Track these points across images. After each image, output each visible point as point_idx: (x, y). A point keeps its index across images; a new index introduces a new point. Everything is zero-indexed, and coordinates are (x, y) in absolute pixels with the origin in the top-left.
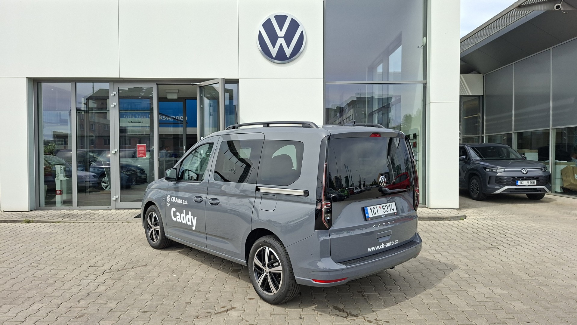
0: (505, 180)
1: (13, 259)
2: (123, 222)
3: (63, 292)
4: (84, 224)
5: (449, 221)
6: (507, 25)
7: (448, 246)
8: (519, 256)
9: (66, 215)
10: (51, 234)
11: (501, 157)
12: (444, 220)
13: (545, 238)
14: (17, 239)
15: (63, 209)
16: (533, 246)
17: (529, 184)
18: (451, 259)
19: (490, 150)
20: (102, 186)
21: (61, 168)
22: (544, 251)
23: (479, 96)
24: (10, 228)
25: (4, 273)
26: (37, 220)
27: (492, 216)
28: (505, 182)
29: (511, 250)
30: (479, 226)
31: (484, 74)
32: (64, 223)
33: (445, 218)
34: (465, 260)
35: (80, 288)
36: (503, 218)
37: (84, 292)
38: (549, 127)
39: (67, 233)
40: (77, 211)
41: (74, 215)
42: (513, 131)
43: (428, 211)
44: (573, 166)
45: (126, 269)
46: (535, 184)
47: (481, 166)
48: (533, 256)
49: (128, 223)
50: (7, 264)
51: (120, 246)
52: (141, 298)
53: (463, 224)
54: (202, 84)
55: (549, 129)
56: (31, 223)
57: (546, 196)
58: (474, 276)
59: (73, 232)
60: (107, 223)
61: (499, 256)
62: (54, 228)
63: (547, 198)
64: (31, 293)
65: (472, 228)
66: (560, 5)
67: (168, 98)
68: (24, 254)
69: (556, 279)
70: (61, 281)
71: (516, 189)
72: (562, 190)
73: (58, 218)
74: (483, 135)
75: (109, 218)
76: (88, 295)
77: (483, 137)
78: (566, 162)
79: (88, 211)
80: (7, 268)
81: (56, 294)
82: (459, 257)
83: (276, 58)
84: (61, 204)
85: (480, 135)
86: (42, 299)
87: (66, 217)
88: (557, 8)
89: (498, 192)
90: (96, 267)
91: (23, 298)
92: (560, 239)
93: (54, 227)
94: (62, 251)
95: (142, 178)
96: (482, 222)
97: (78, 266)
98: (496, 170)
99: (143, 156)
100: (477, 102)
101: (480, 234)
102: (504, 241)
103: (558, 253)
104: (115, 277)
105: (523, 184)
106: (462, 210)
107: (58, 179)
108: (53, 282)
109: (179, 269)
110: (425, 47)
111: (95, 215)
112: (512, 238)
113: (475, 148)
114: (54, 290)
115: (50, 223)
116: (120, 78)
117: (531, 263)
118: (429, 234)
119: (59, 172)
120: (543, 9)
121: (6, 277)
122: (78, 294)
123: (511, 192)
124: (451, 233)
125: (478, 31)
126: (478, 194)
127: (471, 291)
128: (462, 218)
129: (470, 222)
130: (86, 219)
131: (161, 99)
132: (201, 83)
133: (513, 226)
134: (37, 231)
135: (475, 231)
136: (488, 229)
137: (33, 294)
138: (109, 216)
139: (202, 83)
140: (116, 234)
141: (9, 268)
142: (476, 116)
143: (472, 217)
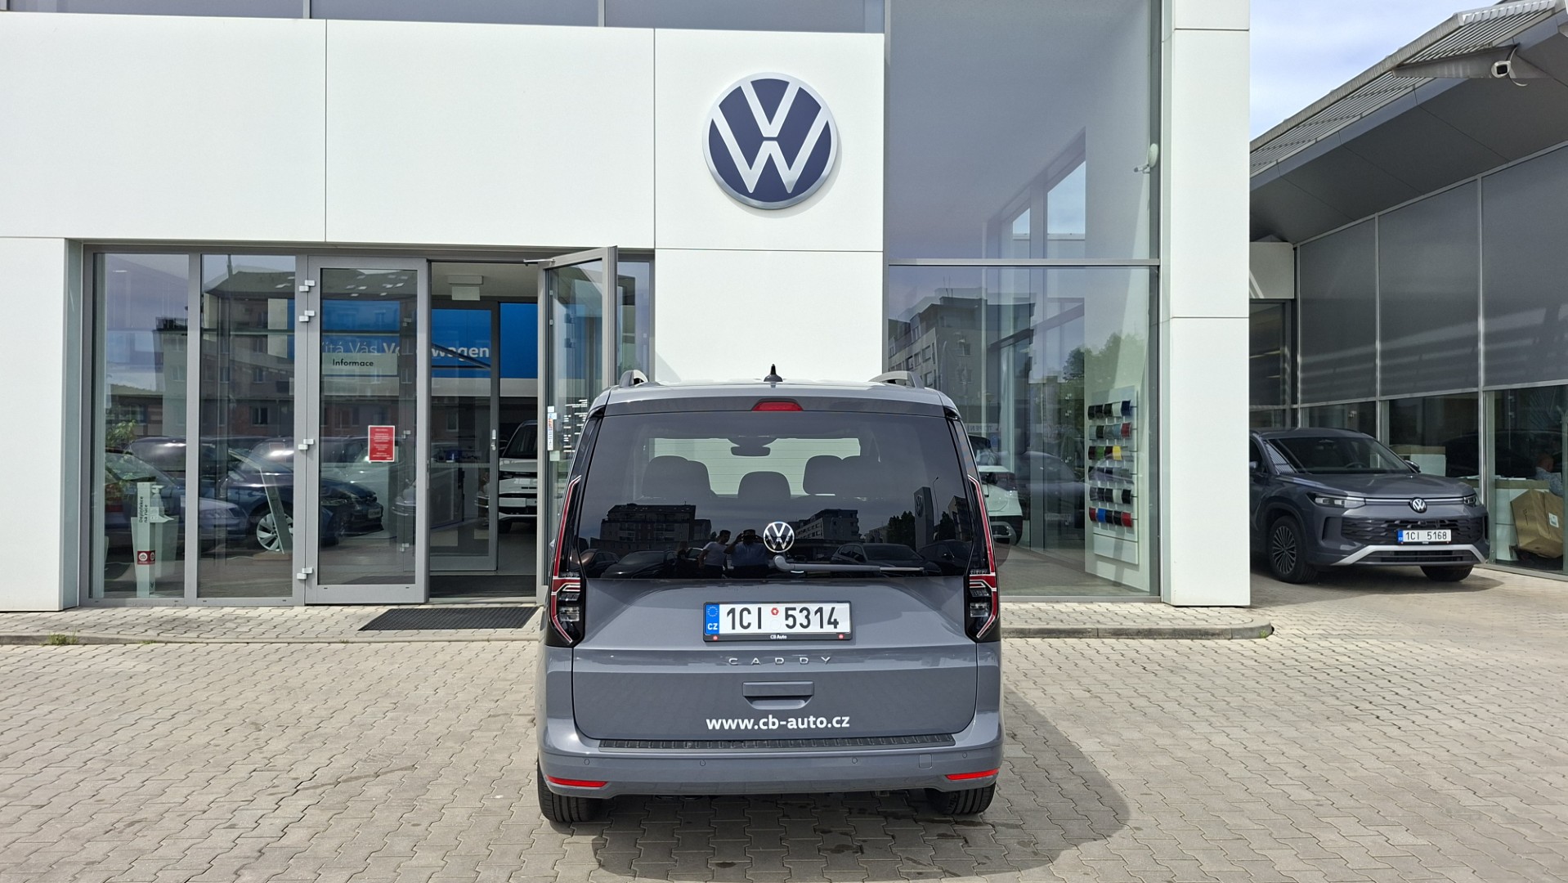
0: (1369, 529)
1: (31, 750)
2: (329, 643)
3: (187, 846)
4: (221, 647)
5: (1229, 639)
6: (1364, 115)
7: (1241, 710)
8: (1438, 739)
9: (166, 622)
10: (131, 678)
11: (1350, 467)
12: (1216, 639)
13: (1498, 688)
14: (37, 691)
15: (156, 606)
16: (1471, 710)
17: (1433, 540)
18: (1255, 748)
19: (1322, 448)
20: (259, 539)
21: (154, 491)
22: (1501, 726)
23: (1283, 302)
24: (11, 660)
25: (11, 792)
26: (87, 635)
27: (1341, 628)
28: (1369, 534)
29: (1413, 722)
30: (1313, 655)
31: (1297, 242)
32: (163, 644)
33: (1217, 631)
34: (1296, 752)
35: (236, 833)
36: (1373, 633)
37: (247, 846)
38: (1477, 385)
39: (178, 674)
40: (198, 611)
41: (190, 620)
42: (1378, 398)
43: (1168, 614)
44: (1543, 491)
45: (360, 778)
46: (1449, 539)
47: (1299, 489)
48: (1476, 738)
49: (344, 645)
50: (14, 765)
51: (331, 711)
52: (414, 862)
53: (1268, 649)
54: (553, 262)
55: (1477, 392)
56: (69, 644)
57: (1475, 571)
58: (1329, 795)
59: (194, 670)
60: (286, 644)
61: (1385, 739)
62: (137, 659)
63: (1476, 578)
64: (96, 850)
65: (1296, 660)
66: (1508, 63)
67: (453, 299)
68: (59, 733)
69: (1553, 804)
70: (178, 814)
71: (1397, 553)
72: (1514, 555)
73: (146, 631)
74: (1295, 406)
75: (288, 630)
76: (259, 854)
77: (1295, 411)
78: (1524, 479)
79: (227, 610)
80: (18, 777)
81: (169, 850)
82: (1277, 744)
83: (756, 195)
84: (150, 590)
85: (1286, 407)
86: (130, 866)
87: (169, 627)
88: (1499, 73)
89: (1349, 560)
90: (274, 774)
91: (75, 863)
92: (1537, 691)
93: (137, 657)
94: (167, 727)
95: (370, 517)
96: (1318, 642)
97: (221, 769)
98: (1343, 502)
99: (384, 459)
100: (1278, 316)
101: (1321, 676)
102: (1389, 696)
103: (1540, 731)
104: (331, 802)
105: (1416, 540)
106: (1260, 611)
107: (143, 519)
108: (154, 815)
109: (507, 776)
110: (1155, 171)
111: (248, 621)
112: (1409, 689)
113: (1279, 442)
114: (160, 839)
115: (125, 645)
116: (326, 244)
117: (1475, 758)
118: (1185, 678)
119: (147, 501)
120: (1461, 75)
121: (17, 803)
122: (232, 854)
123: (1383, 560)
124: (1243, 675)
125: (1286, 130)
126: (1293, 565)
127: (1327, 837)
128: (1264, 632)
129: (1285, 643)
130: (225, 633)
131: (439, 301)
132: (551, 260)
133: (1403, 653)
134: (89, 666)
135: (1306, 669)
136: (1338, 663)
137: (101, 853)
138: (289, 624)
139: (554, 258)
140: (316, 677)
141: (24, 776)
142: (1275, 355)
143: (1287, 631)
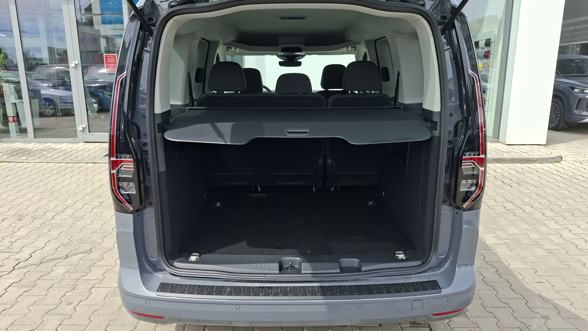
2: (87, 163)
4: (34, 165)
5: (541, 163)
9: (15, 151)
12: (534, 163)
15: (16, 142)
19: (574, 64)
21: (11, 87)
32: (7, 163)
33: (535, 159)
40: (34, 146)
41: (27, 150)
43: (505, 149)
45: (56, 258)
47: (564, 85)
49: (93, 164)
51: (65, 207)
59: (12, 179)
60: (66, 164)
73: (4, 156)
75: (71, 155)
79: (48, 144)
84: (16, 134)
87: (15, 153)
99: (113, 71)
106: (553, 147)
107: (8, 101)
111: (54, 151)
118: (528, 189)
119: (8, 92)
124: (559, 187)
128: (558, 159)
129: (569, 164)
130: (40, 157)
138: (73, 152)
140: (70, 184)
143: (569, 158)
